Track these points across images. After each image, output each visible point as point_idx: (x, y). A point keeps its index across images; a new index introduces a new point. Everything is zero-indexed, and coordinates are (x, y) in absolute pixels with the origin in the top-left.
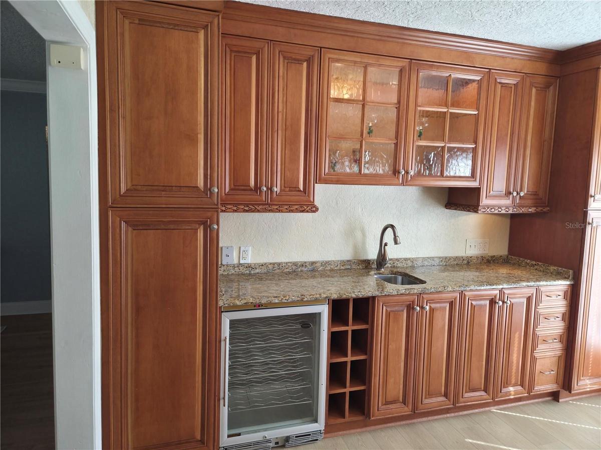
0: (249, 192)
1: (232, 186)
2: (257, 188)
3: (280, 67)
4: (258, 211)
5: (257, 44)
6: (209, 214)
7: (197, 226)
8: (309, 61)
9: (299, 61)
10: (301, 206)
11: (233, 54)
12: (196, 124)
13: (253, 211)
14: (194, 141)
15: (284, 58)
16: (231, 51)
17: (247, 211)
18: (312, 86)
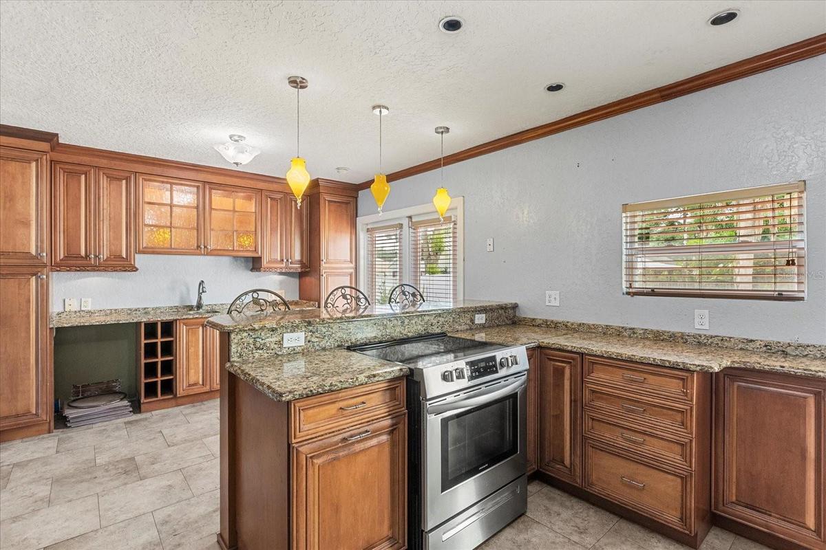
0: (80, 259)
1: (66, 255)
2: (87, 256)
3: (104, 182)
4: (88, 270)
5: (85, 169)
6: (39, 269)
7: (30, 277)
8: (128, 179)
9: (120, 180)
10: (124, 267)
11: (66, 174)
12: (29, 215)
13: (83, 271)
14: (26, 224)
15: (107, 177)
16: (64, 172)
17: (78, 271)
18: (130, 194)
